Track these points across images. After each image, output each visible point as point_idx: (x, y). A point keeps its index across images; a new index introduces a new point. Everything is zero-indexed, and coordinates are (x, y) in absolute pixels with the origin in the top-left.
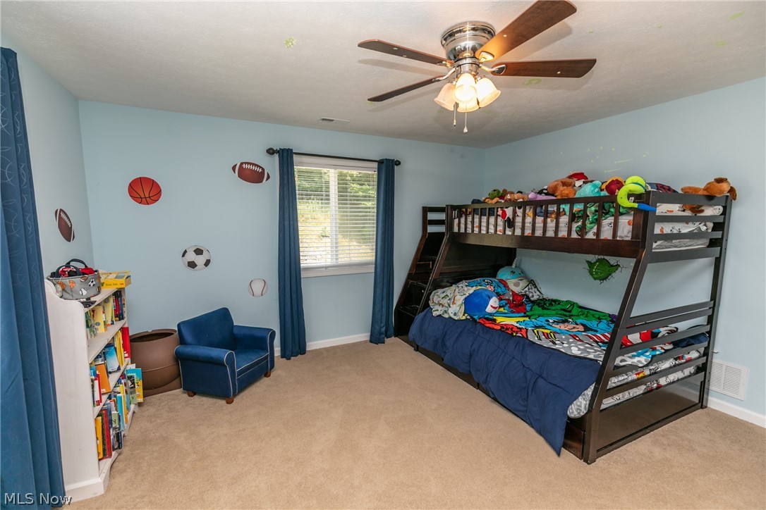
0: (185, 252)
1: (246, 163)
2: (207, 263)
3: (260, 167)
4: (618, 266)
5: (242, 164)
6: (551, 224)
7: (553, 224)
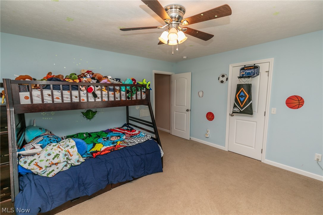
4: (96, 111)
6: (117, 95)
7: (119, 95)
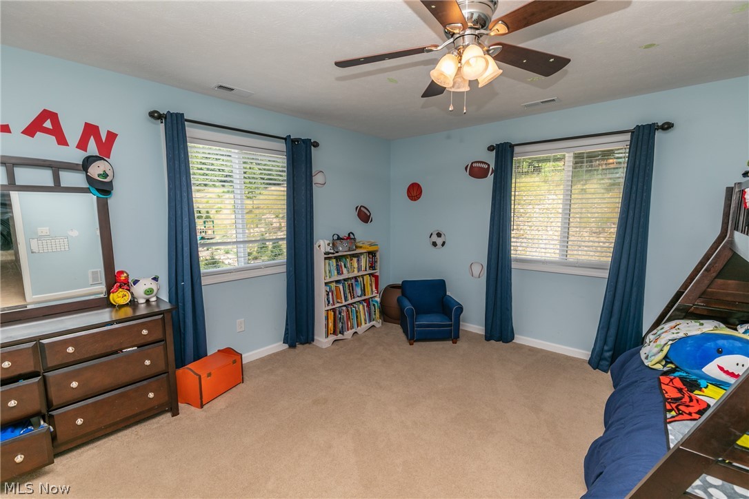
0: (432, 234)
1: (475, 162)
2: (443, 244)
3: (486, 164)
5: (472, 163)
